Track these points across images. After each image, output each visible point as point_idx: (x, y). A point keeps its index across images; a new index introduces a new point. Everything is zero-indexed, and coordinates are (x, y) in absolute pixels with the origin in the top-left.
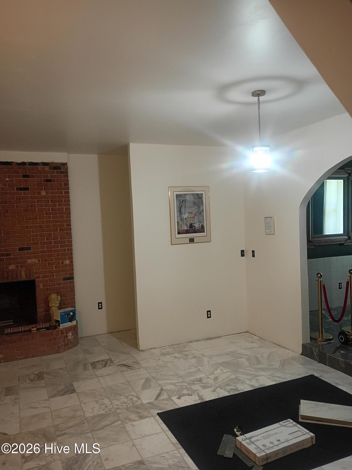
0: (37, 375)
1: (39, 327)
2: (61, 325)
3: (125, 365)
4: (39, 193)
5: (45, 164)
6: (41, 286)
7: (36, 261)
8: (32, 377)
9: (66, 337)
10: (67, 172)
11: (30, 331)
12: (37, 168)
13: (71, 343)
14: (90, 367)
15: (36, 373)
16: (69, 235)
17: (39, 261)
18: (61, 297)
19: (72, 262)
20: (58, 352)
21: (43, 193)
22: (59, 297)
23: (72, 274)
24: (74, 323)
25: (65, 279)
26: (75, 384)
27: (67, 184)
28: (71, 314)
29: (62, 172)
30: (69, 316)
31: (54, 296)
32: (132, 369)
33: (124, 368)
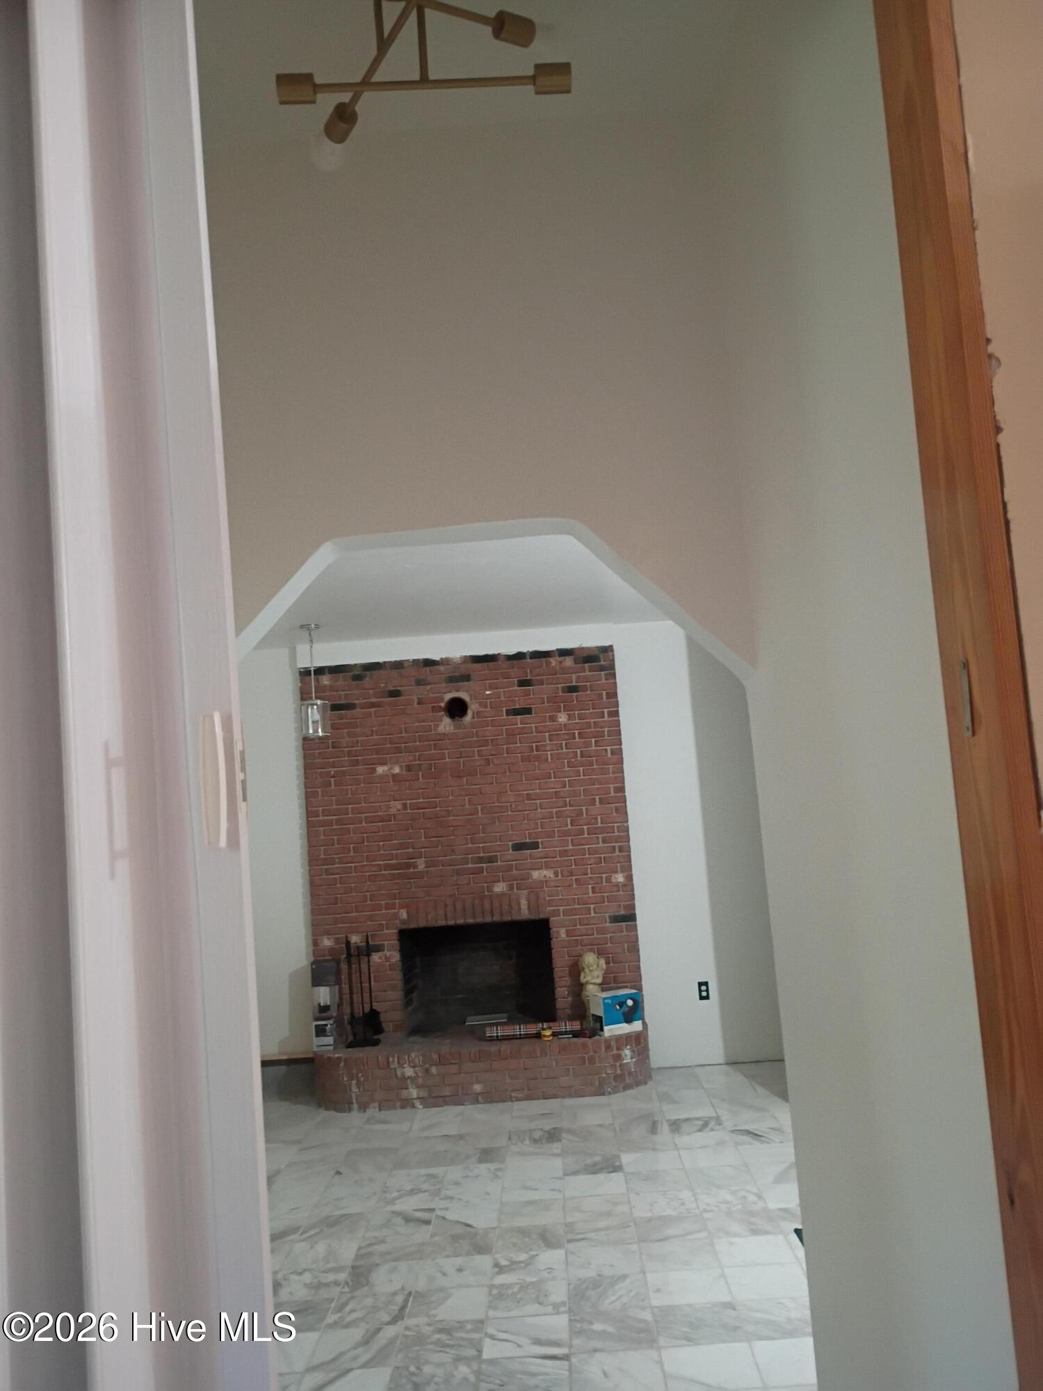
0: (549, 1132)
1: (557, 1029)
2: (606, 1028)
3: (748, 1133)
4: (553, 719)
5: (564, 653)
6: (563, 935)
7: (549, 874)
8: (537, 1135)
9: (618, 1057)
10: (612, 667)
11: (538, 1036)
12: (548, 664)
13: (630, 1073)
14: (665, 1128)
15: (547, 1128)
16: (622, 812)
17: (556, 874)
18: (607, 963)
19: (630, 878)
20: (600, 1092)
21: (562, 718)
22: (602, 962)
23: (633, 907)
24: (637, 1026)
25: (616, 919)
26: (626, 1159)
27: (613, 695)
28: (630, 1003)
29: (602, 668)
30: (625, 1009)
31: (590, 958)
32: (762, 1142)
33: (747, 1138)
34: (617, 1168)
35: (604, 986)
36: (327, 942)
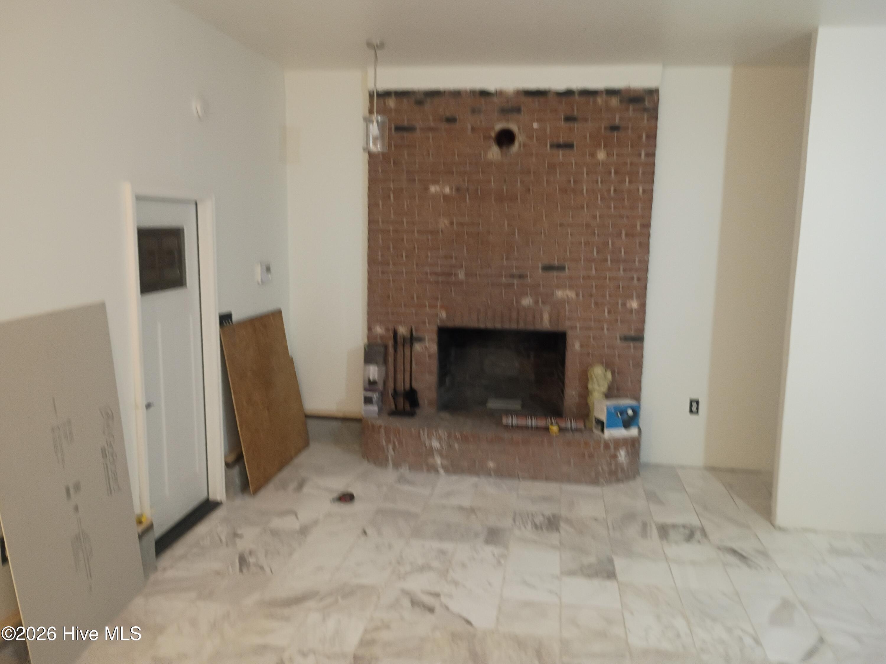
0: (549, 519)
1: (563, 425)
2: (606, 430)
3: (734, 552)
4: (593, 155)
5: (611, 92)
6: (577, 346)
7: (571, 294)
8: (539, 520)
9: (615, 456)
10: (655, 109)
11: (547, 429)
12: (595, 102)
13: (623, 470)
14: (655, 533)
15: (548, 513)
16: (645, 247)
17: (577, 295)
18: (613, 373)
19: (643, 306)
20: (595, 481)
21: (601, 155)
22: (609, 375)
23: (641, 331)
24: (633, 432)
25: (625, 339)
26: (620, 564)
27: (652, 137)
28: (630, 412)
29: (645, 110)
30: (625, 416)
31: (598, 371)
32: (749, 566)
33: (731, 559)
34: (611, 575)
35: (608, 395)
36: (379, 330)
